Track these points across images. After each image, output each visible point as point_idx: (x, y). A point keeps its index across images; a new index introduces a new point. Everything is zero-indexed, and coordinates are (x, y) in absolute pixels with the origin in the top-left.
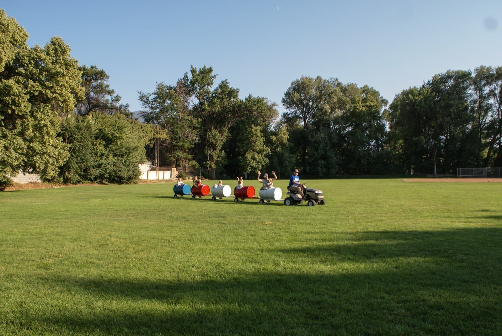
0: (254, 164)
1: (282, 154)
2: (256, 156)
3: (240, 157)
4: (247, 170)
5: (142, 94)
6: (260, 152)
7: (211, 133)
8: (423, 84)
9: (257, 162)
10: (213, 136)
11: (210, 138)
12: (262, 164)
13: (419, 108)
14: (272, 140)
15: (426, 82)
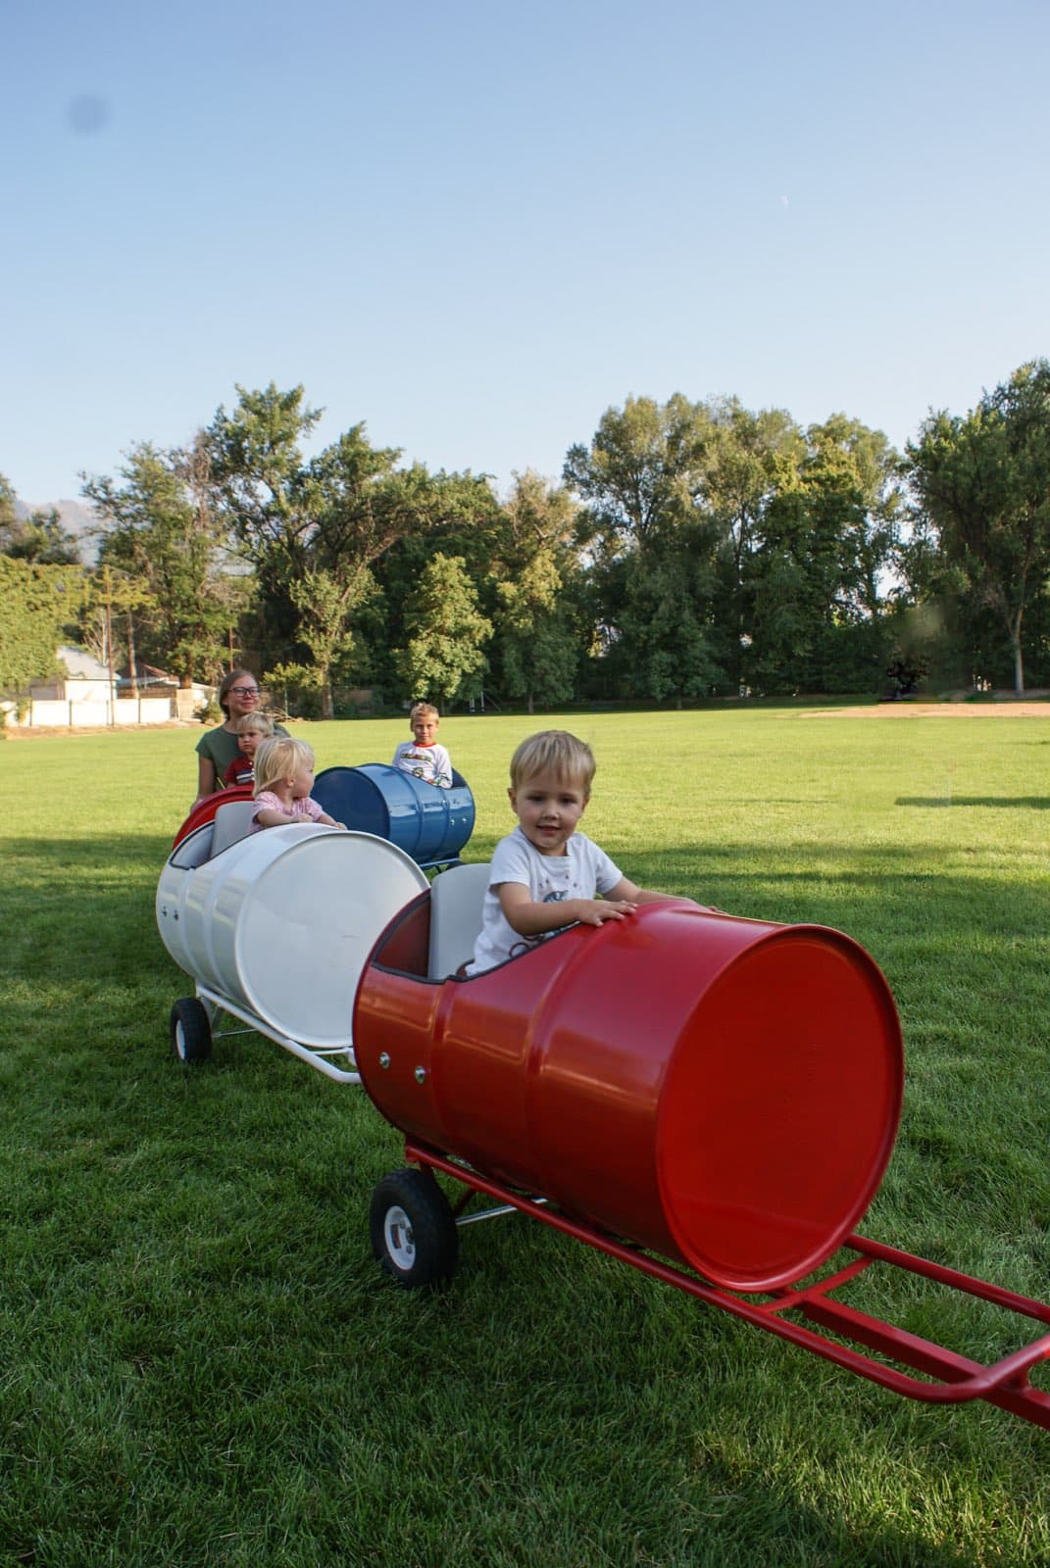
0: (436, 669)
1: (533, 638)
2: (446, 645)
3: (397, 651)
4: (417, 691)
5: (89, 478)
6: (460, 633)
7: (304, 582)
8: (981, 397)
9: (447, 665)
10: (307, 590)
11: (296, 597)
12: (463, 671)
13: (950, 473)
14: (503, 596)
15: (991, 393)
